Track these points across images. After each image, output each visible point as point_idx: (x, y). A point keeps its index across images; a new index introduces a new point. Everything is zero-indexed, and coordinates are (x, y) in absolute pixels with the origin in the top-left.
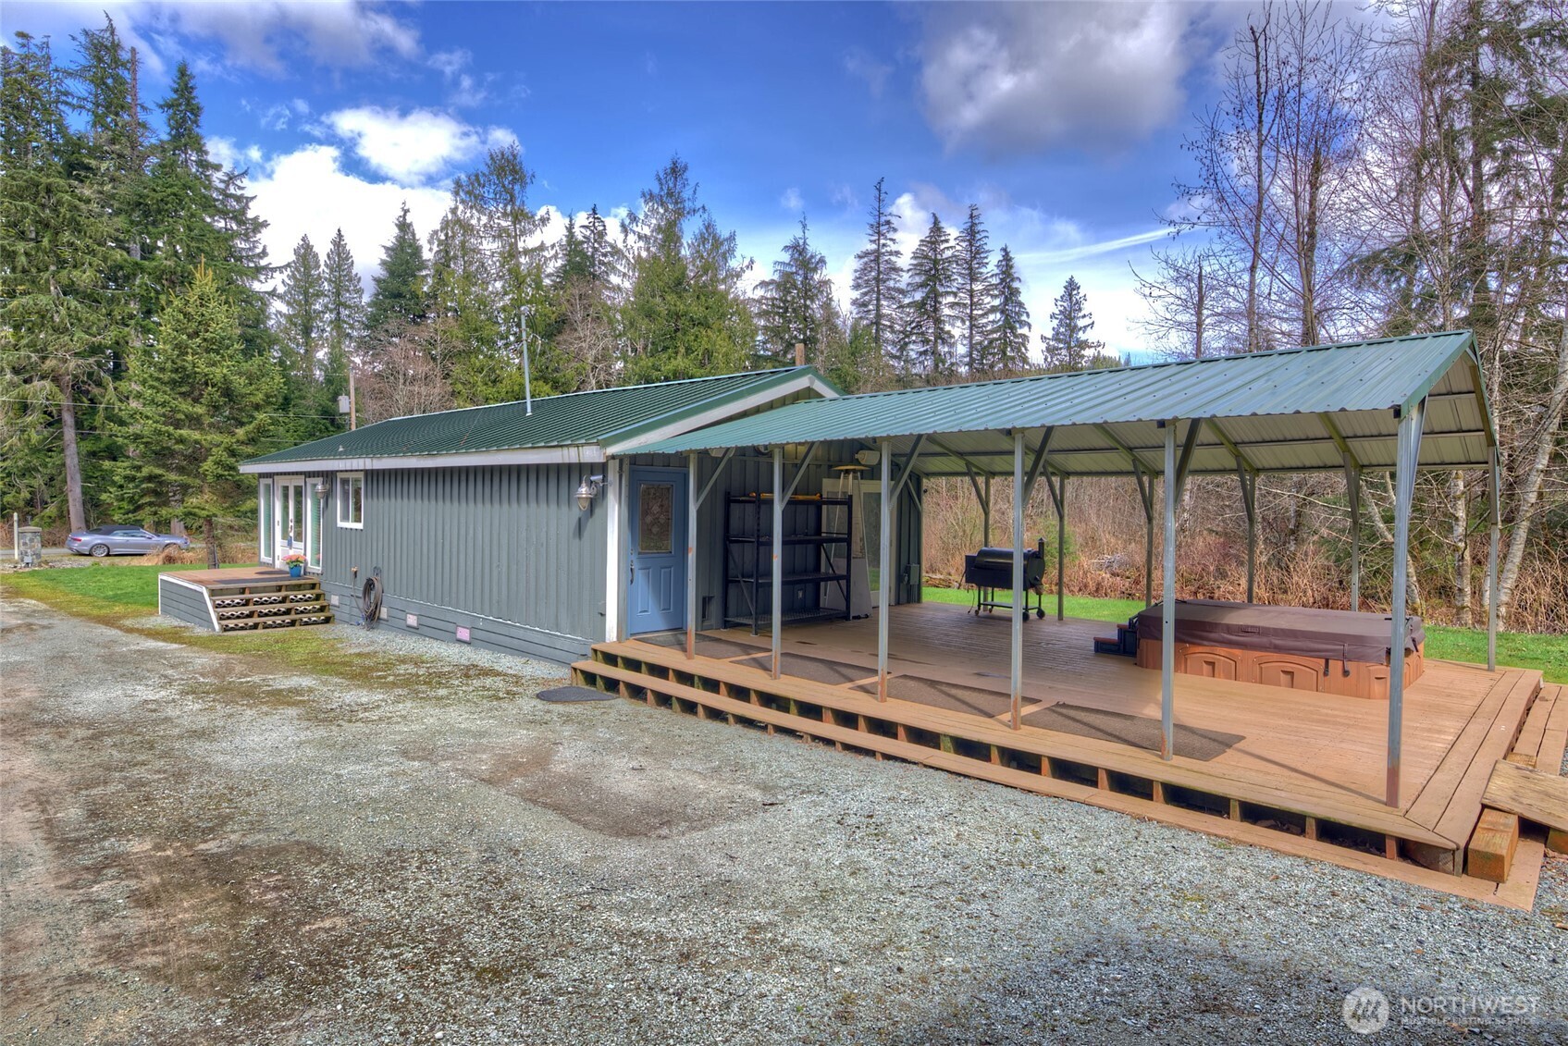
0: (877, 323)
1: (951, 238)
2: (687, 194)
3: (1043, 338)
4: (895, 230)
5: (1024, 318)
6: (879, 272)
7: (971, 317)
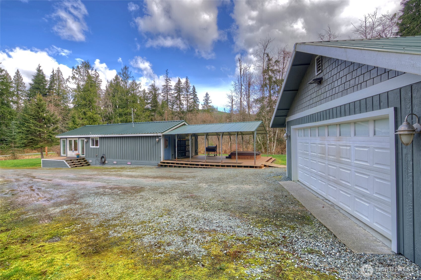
0: (167, 101)
1: (183, 83)
2: (129, 73)
3: (202, 105)
4: (171, 81)
5: (198, 100)
6: (167, 90)
7: (187, 100)
